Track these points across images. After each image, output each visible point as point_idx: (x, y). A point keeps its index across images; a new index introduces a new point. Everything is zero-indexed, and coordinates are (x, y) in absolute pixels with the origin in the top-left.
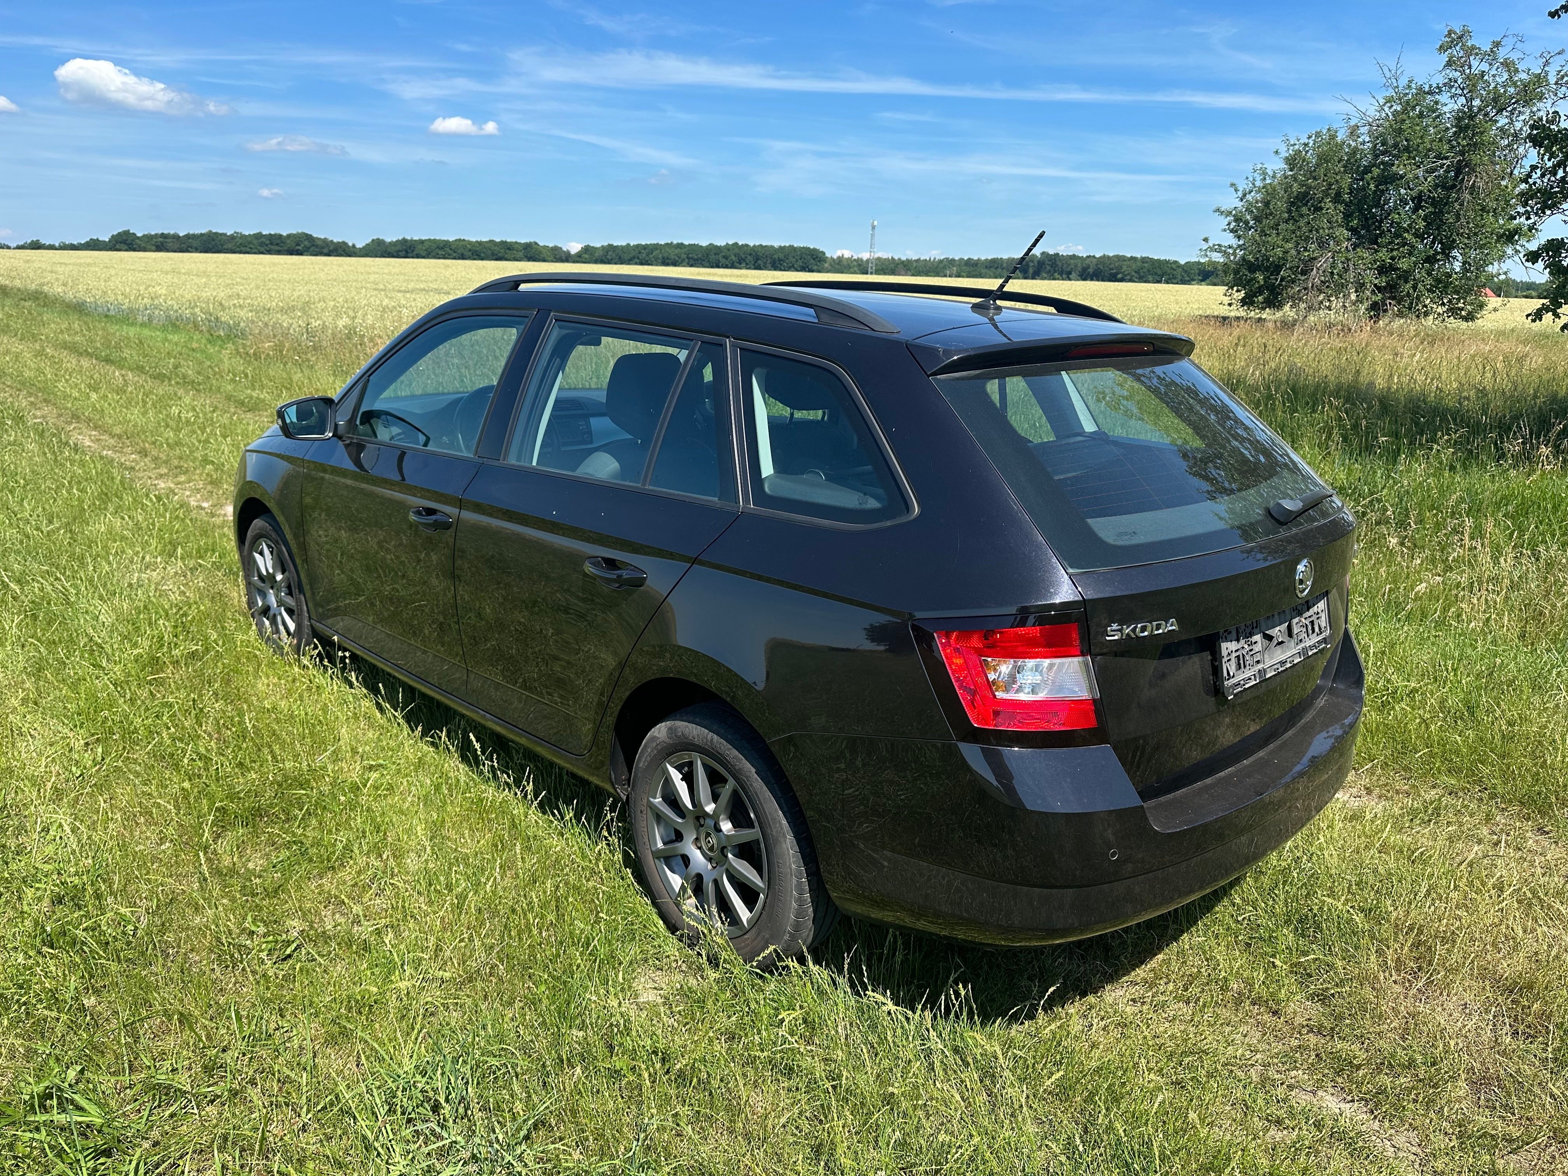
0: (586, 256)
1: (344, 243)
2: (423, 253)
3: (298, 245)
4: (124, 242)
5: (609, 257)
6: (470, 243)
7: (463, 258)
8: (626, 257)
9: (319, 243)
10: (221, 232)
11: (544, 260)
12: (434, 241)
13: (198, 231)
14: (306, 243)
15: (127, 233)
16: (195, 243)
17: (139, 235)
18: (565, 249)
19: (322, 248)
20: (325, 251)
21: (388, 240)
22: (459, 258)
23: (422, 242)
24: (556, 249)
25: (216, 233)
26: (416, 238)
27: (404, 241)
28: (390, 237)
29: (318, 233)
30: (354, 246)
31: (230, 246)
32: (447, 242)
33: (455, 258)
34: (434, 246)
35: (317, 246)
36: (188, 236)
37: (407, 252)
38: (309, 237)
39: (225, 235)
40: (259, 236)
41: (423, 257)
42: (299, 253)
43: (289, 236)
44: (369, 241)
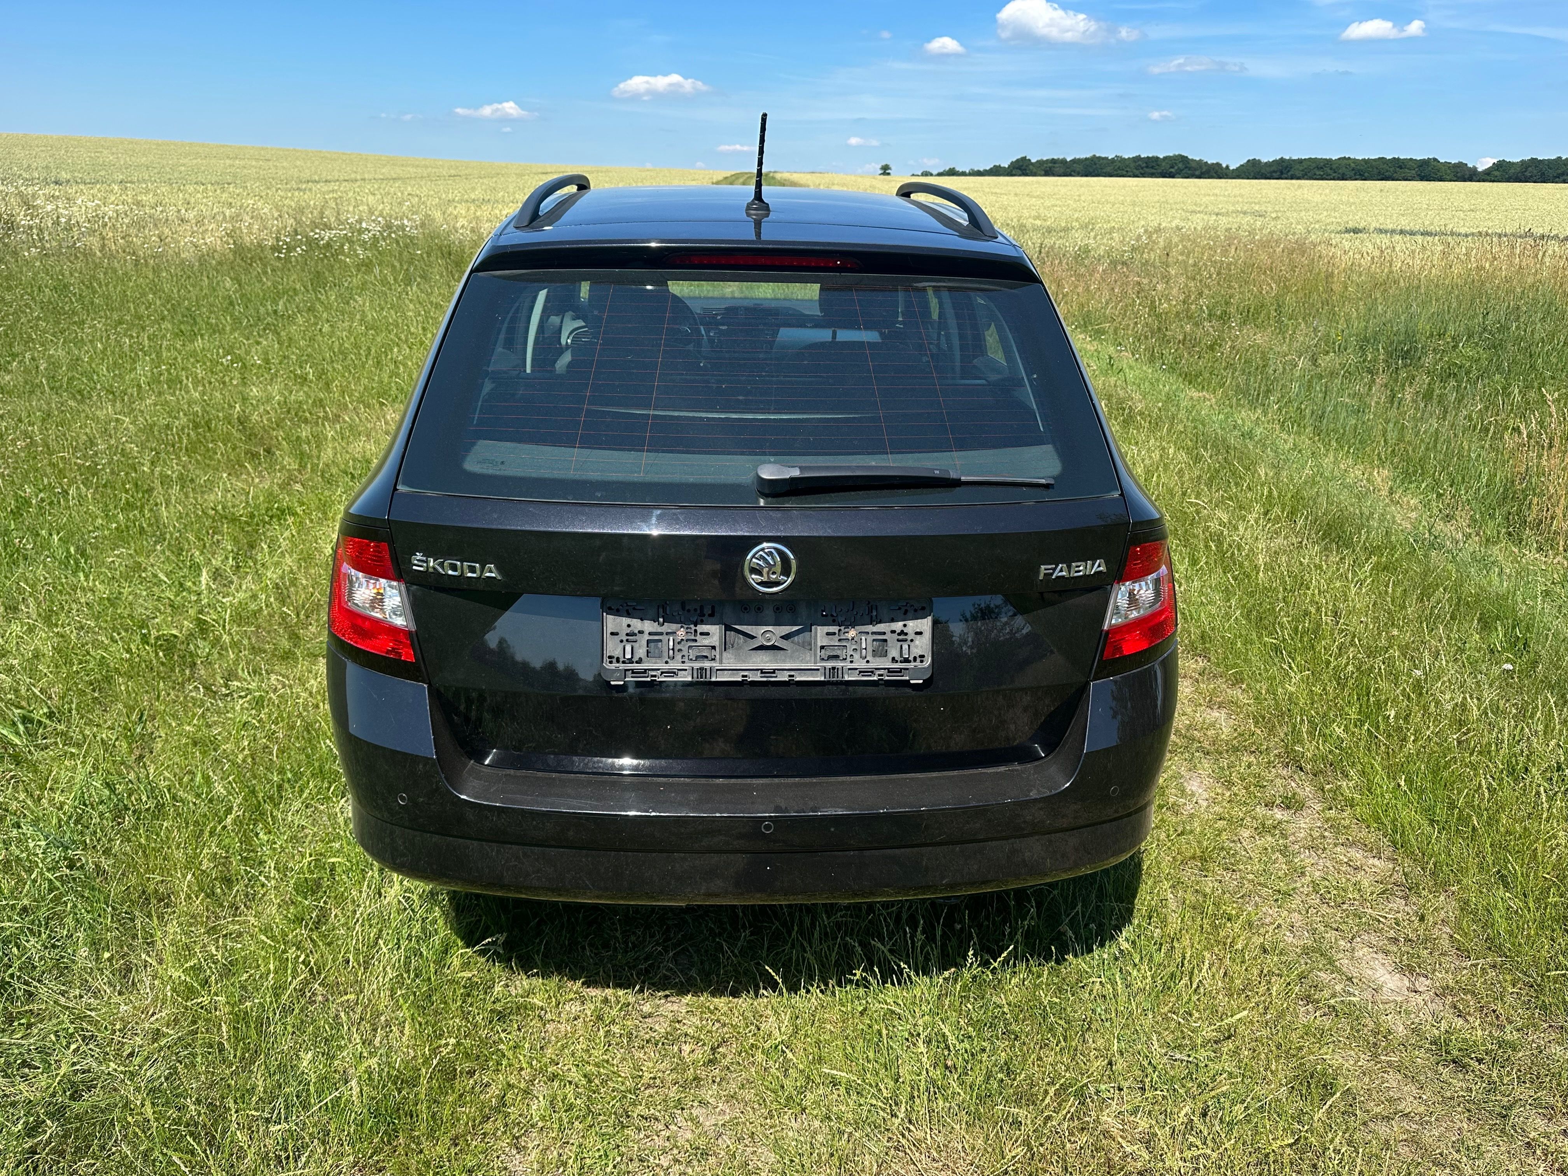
0: (1496, 173)
1: (1218, 165)
2: (1298, 174)
3: (1172, 167)
4: (1020, 168)
5: (1528, 174)
6: (1355, 161)
7: (1343, 179)
8: (1551, 173)
9: (1193, 165)
10: (1103, 156)
11: (1441, 180)
12: (1315, 160)
13: (1083, 156)
14: (1180, 165)
15: (1024, 159)
16: (1078, 167)
17: (1033, 160)
18: (1470, 165)
19: (1196, 170)
20: (1197, 173)
21: (1264, 160)
22: (1339, 179)
23: (1300, 161)
24: (1461, 166)
25: (1099, 158)
26: (1295, 157)
27: (1282, 160)
28: (1267, 157)
29: (1194, 155)
30: (1227, 167)
31: (1108, 169)
32: (1330, 160)
33: (1334, 179)
34: (1314, 165)
35: (1190, 169)
36: (1074, 161)
37: (1282, 173)
38: (1183, 159)
39: (1106, 158)
40: (1137, 159)
41: (1298, 178)
42: (1172, 176)
43: (1165, 158)
44: (1244, 161)
